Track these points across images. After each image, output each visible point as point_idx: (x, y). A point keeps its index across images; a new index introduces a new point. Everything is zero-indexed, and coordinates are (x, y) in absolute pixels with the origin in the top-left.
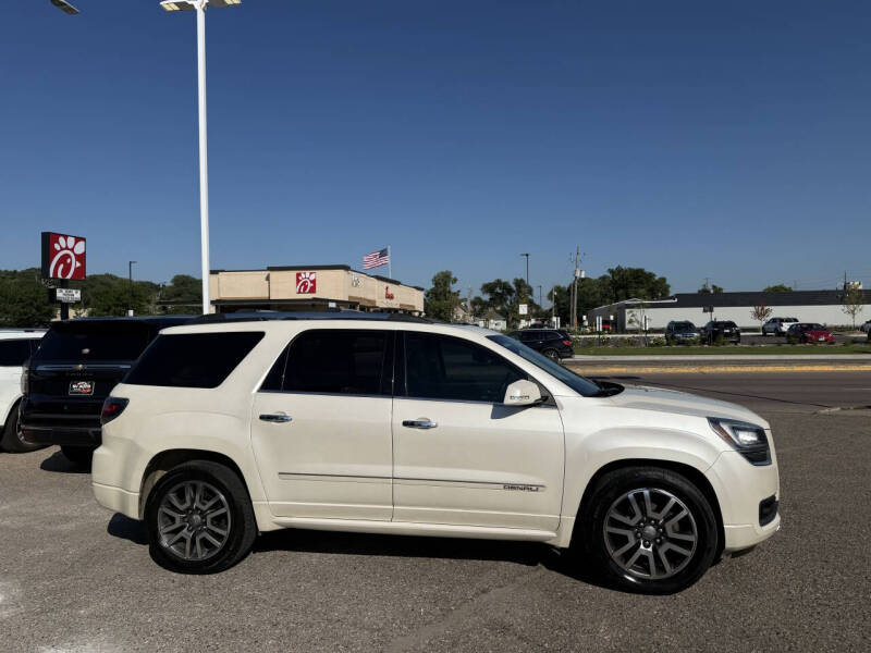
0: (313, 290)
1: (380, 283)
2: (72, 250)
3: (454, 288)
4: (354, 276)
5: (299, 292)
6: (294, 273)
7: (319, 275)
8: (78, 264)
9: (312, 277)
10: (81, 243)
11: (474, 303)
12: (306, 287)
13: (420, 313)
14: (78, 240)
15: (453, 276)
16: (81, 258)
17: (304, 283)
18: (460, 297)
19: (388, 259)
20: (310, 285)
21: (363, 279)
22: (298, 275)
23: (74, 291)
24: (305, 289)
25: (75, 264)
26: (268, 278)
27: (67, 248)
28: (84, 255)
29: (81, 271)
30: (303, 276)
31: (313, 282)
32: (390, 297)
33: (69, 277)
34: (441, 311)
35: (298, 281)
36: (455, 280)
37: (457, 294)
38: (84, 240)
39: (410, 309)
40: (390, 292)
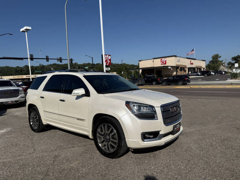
0: (165, 64)
1: (188, 60)
2: (108, 58)
3: (220, 59)
4: (178, 58)
5: (162, 64)
6: (160, 59)
7: (167, 59)
8: (109, 62)
9: (165, 60)
10: (110, 56)
11: (228, 64)
12: (163, 63)
13: (204, 68)
14: (109, 55)
15: (219, 55)
16: (110, 60)
17: (163, 62)
18: (223, 63)
19: (194, 52)
20: (165, 62)
21: (181, 59)
22: (161, 59)
23: (109, 68)
24: (163, 64)
25: (109, 61)
26: (153, 61)
27: (107, 58)
28: (110, 59)
29: (110, 63)
30: (163, 60)
31: (166, 61)
32: (192, 64)
33: (108, 65)
34: (215, 67)
35: (161, 61)
36: (220, 57)
37: (222, 61)
38: (110, 55)
39: (200, 67)
40: (192, 62)
